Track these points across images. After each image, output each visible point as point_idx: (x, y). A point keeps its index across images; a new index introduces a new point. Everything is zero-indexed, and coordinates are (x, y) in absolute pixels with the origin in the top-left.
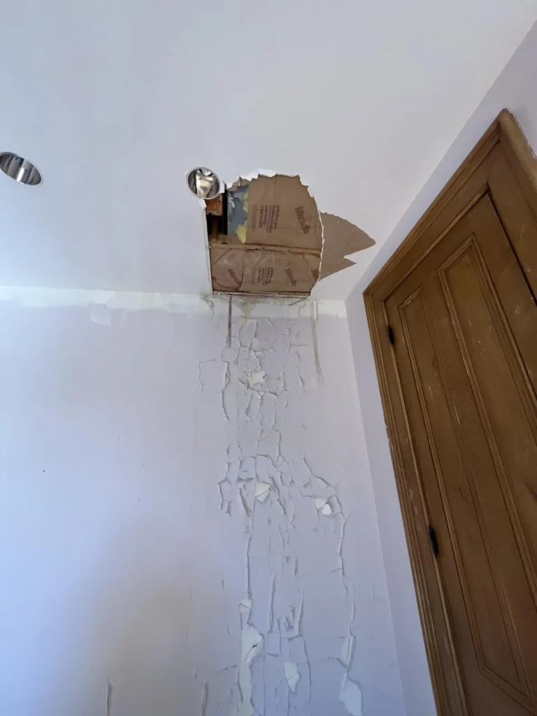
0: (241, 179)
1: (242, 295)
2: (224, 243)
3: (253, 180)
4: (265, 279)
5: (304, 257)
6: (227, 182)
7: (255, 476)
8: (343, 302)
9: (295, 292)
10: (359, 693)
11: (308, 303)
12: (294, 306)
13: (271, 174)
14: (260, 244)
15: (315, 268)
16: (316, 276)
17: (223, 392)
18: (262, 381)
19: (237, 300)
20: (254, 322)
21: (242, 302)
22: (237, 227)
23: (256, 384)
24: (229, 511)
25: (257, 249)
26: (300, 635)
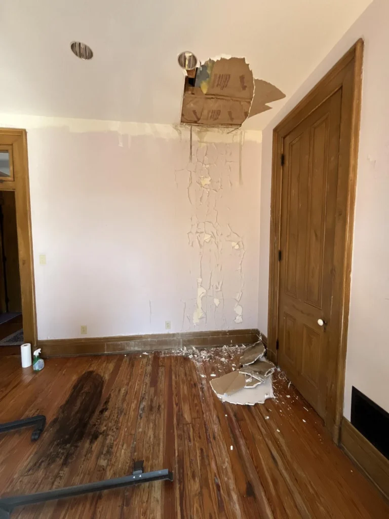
0: (210, 59)
1: (198, 126)
2: (193, 94)
3: (218, 61)
4: (215, 117)
5: (240, 104)
6: (201, 61)
7: (204, 231)
8: (261, 132)
9: (231, 125)
10: (241, 309)
11: (239, 131)
12: (230, 134)
13: (228, 57)
14: (214, 95)
15: (246, 111)
16: (246, 115)
17: (188, 188)
18: (209, 183)
19: (196, 129)
20: (205, 144)
21: (198, 131)
22: (202, 83)
23: (206, 185)
24: (192, 245)
25: (212, 98)
26: (221, 291)
